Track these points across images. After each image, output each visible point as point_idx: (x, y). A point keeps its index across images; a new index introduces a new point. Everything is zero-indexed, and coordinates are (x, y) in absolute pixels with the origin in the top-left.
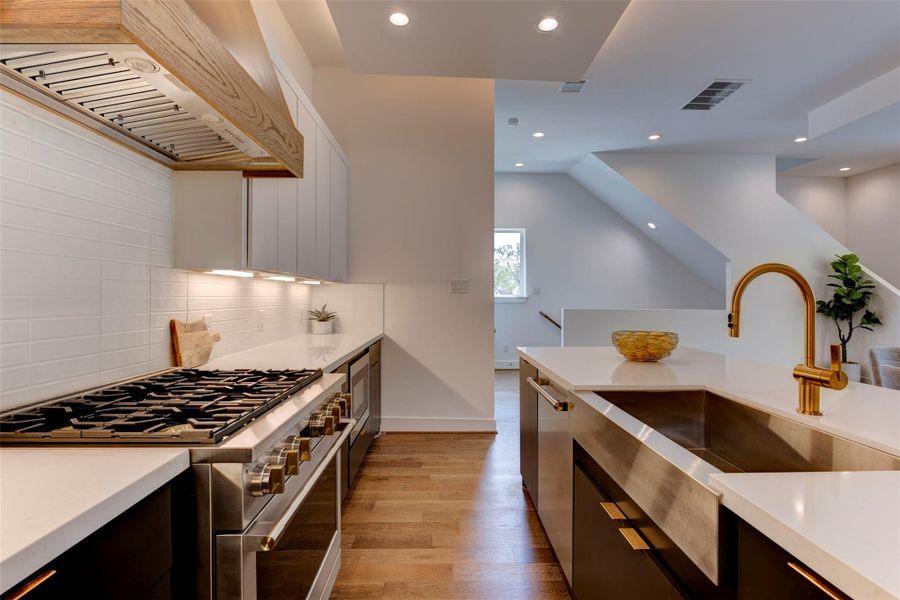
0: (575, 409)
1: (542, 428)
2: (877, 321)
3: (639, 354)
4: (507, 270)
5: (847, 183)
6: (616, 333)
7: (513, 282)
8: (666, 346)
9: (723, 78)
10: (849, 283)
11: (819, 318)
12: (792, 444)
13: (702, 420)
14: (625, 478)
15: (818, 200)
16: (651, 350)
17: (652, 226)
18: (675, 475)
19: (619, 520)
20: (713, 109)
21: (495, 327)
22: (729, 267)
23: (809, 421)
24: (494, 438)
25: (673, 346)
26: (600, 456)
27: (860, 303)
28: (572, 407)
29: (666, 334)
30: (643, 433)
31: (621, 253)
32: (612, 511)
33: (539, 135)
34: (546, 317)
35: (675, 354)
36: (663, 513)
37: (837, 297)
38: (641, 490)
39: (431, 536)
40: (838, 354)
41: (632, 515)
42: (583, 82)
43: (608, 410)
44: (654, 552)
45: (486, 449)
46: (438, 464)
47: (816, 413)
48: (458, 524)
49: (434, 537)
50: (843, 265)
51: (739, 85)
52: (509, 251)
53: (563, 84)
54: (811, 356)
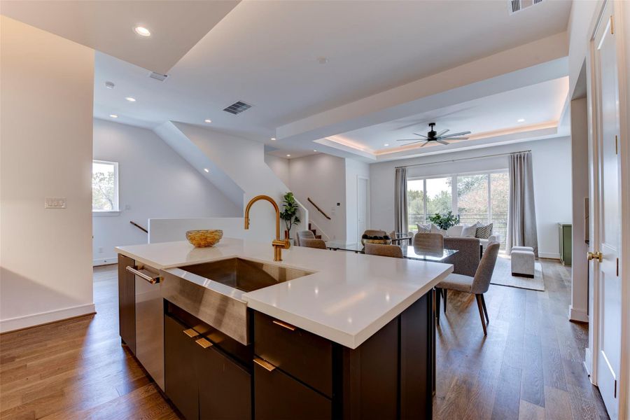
0: (165, 280)
1: (138, 300)
2: (299, 221)
3: (202, 243)
4: (99, 191)
5: (289, 161)
6: (189, 232)
7: (104, 200)
8: (217, 237)
9: (243, 101)
10: (290, 204)
11: (281, 220)
12: (272, 275)
13: (235, 273)
14: (198, 311)
15: (279, 167)
16: (209, 240)
17: (207, 170)
18: (225, 300)
19: (195, 337)
20: (238, 114)
21: (93, 234)
22: (245, 195)
23: (278, 264)
24: (93, 317)
25: (220, 237)
26: (183, 304)
27: (294, 213)
28: (163, 279)
29: (216, 231)
30: (206, 283)
31: (188, 184)
32: (191, 333)
33: (132, 100)
34: (135, 225)
35: (222, 241)
36: (220, 322)
37: (286, 210)
38: (207, 315)
39: (34, 412)
40: (287, 234)
41: (202, 331)
42: (166, 76)
43: (184, 275)
44: (216, 345)
45: (87, 327)
46: (36, 352)
47: (280, 260)
48: (63, 391)
49: (37, 411)
50: (288, 197)
51: (249, 107)
52: (102, 177)
53: (151, 72)
54: (278, 236)
